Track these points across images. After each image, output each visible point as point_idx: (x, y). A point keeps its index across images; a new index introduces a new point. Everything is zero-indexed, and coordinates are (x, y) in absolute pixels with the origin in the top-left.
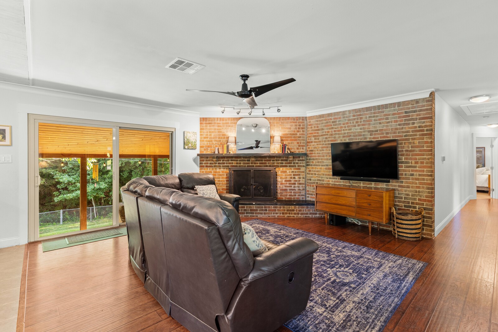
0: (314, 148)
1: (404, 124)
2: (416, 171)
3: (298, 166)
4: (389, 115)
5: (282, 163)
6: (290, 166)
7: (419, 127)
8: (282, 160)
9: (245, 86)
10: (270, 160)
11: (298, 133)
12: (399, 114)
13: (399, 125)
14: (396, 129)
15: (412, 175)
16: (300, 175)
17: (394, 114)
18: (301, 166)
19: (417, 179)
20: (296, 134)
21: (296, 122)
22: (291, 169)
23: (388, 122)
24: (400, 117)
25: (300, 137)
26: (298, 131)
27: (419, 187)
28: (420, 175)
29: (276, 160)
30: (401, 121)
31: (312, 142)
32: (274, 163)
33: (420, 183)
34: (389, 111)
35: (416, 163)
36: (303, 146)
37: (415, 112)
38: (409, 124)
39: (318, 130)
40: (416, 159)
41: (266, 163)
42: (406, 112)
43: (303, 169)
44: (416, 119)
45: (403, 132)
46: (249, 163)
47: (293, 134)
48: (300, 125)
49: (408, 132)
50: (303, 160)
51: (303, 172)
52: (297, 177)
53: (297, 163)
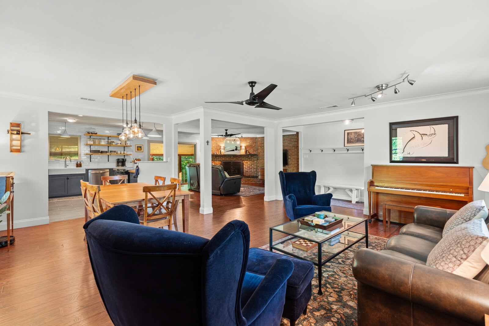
0: (260, 152)
1: (290, 143)
2: (293, 162)
3: (253, 160)
4: (285, 139)
5: (246, 159)
6: (249, 160)
7: (294, 145)
8: (246, 157)
9: (226, 133)
10: (240, 157)
11: (253, 145)
12: (288, 139)
13: (288, 143)
14: (287, 145)
15: (292, 163)
16: (254, 164)
17: (287, 139)
18: (255, 160)
19: (293, 165)
20: (252, 145)
21: (252, 140)
22: (250, 161)
23: (285, 142)
24: (288, 141)
25: (254, 147)
26: (253, 144)
27: (293, 168)
28: (294, 163)
29: (243, 157)
30: (289, 142)
31: (259, 149)
32: (242, 159)
33: (294, 166)
34: (285, 138)
35: (293, 158)
36: (255, 151)
37: (292, 139)
38: (291, 143)
39: (262, 144)
40: (293, 157)
41: (238, 159)
42: (290, 139)
43: (255, 162)
44: (293, 142)
45: (289, 147)
46: (230, 159)
47: (251, 145)
48: (254, 141)
49: (291, 146)
50: (255, 157)
51: (256, 163)
52: (253, 165)
53: (253, 159)
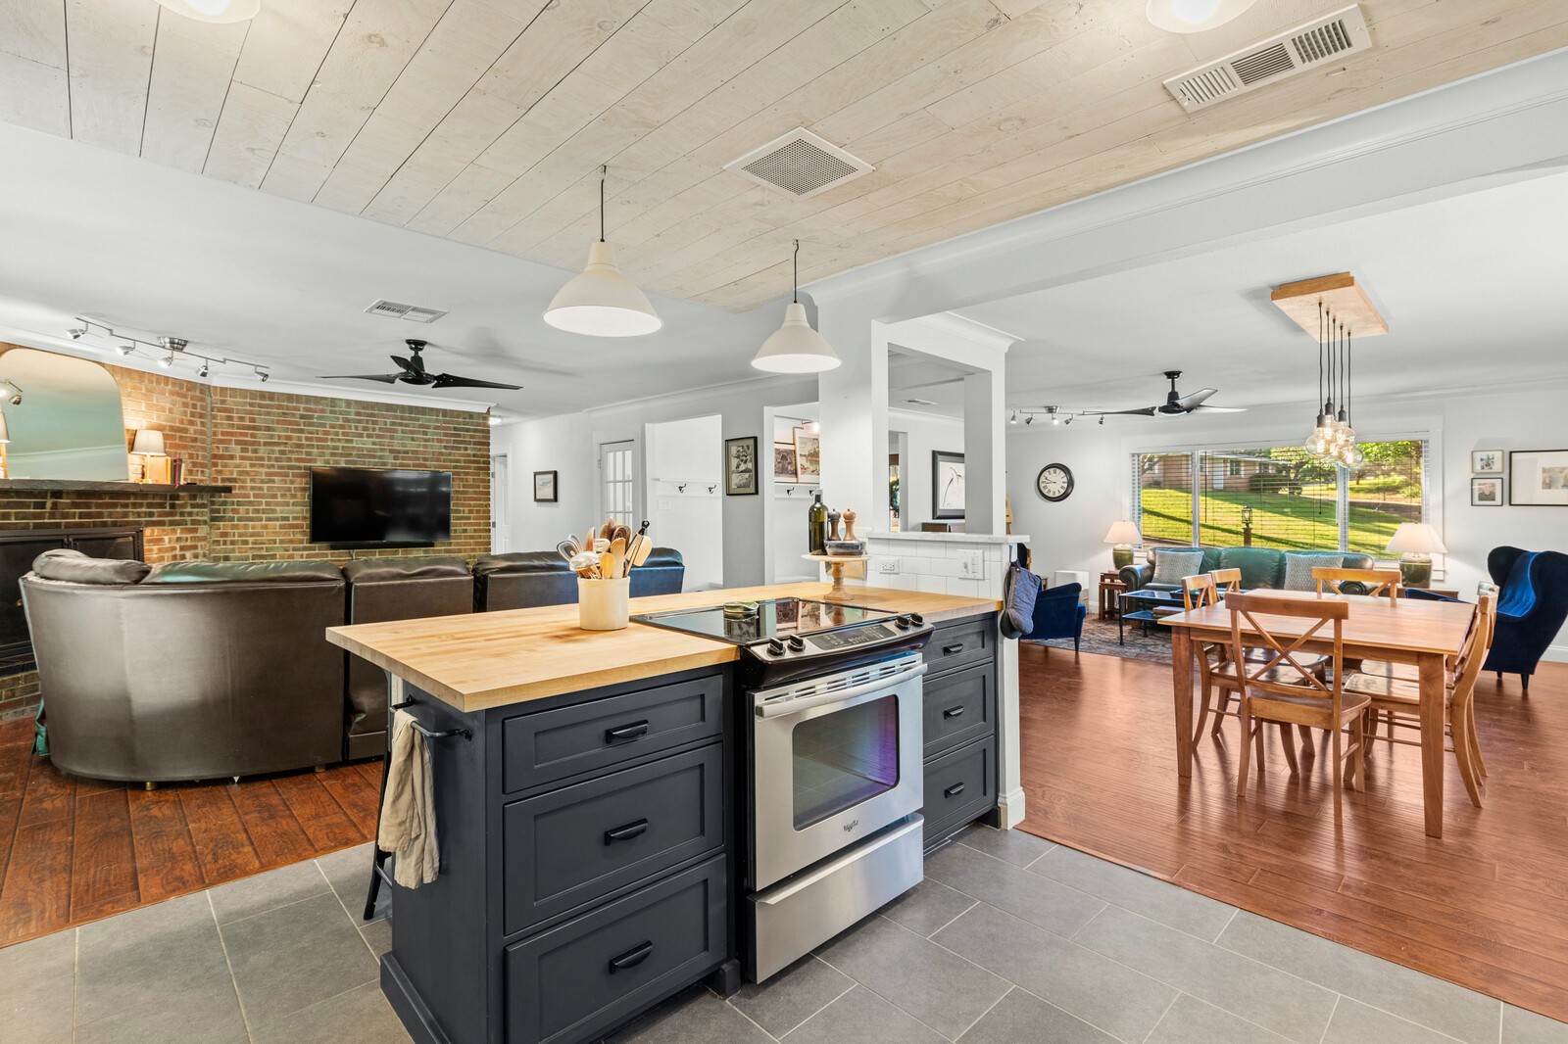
0: (240, 473)
1: (453, 448)
2: (470, 524)
3: (194, 522)
4: (428, 427)
5: (151, 514)
6: (172, 523)
7: (474, 455)
8: (150, 505)
10: (114, 506)
11: (192, 428)
12: (445, 428)
13: (446, 447)
14: (441, 454)
15: (465, 531)
16: (196, 547)
17: (436, 428)
18: (198, 522)
19: (472, 537)
20: (186, 430)
21: (185, 396)
22: (174, 531)
23: (427, 440)
24: (445, 435)
25: (195, 440)
26: (191, 423)
27: (473, 550)
28: (475, 531)
29: (135, 505)
30: (448, 441)
31: (232, 457)
32: (126, 515)
33: (477, 544)
34: (429, 420)
35: (471, 512)
36: (203, 465)
37: (468, 430)
38: (459, 449)
39: (254, 428)
40: (469, 505)
41: (100, 515)
42: (455, 429)
43: (203, 530)
44: (469, 443)
45: (451, 461)
46: (40, 516)
47: (179, 430)
48: (194, 406)
49: (458, 461)
50: (203, 506)
51: (204, 539)
52: (188, 554)
53: (190, 514)
